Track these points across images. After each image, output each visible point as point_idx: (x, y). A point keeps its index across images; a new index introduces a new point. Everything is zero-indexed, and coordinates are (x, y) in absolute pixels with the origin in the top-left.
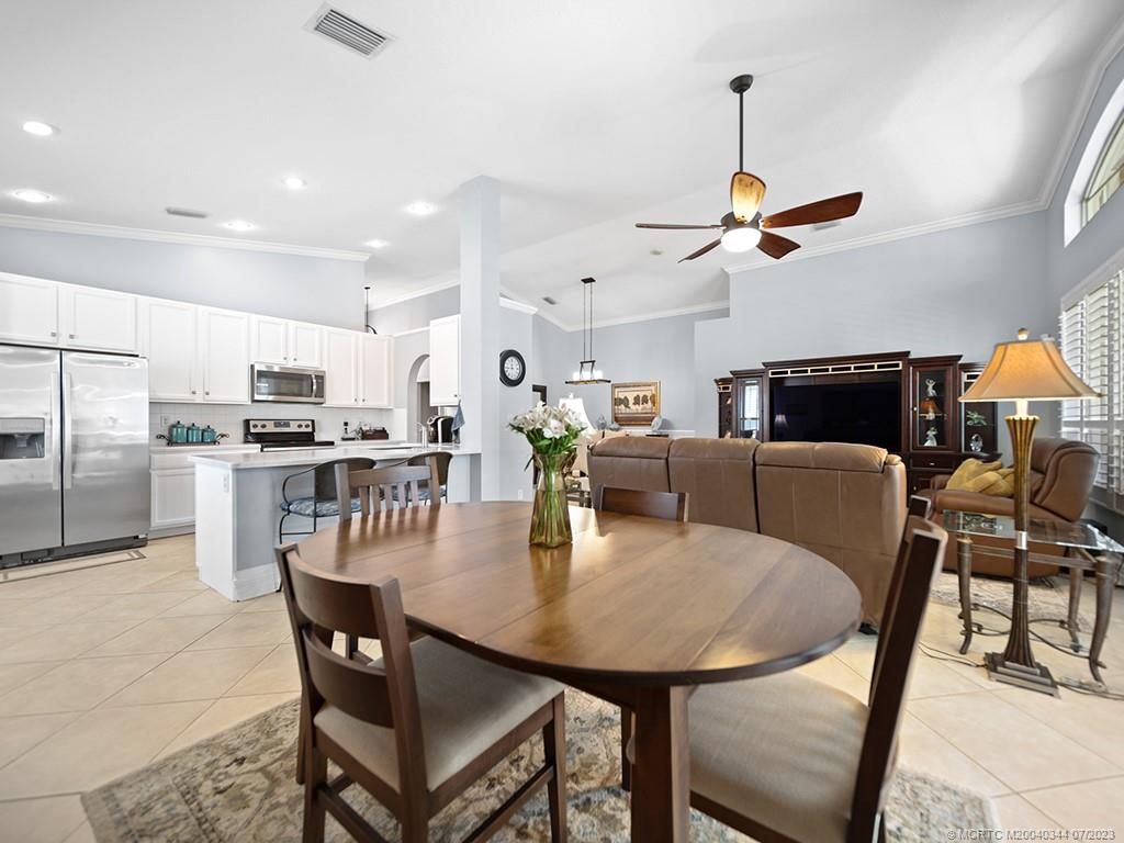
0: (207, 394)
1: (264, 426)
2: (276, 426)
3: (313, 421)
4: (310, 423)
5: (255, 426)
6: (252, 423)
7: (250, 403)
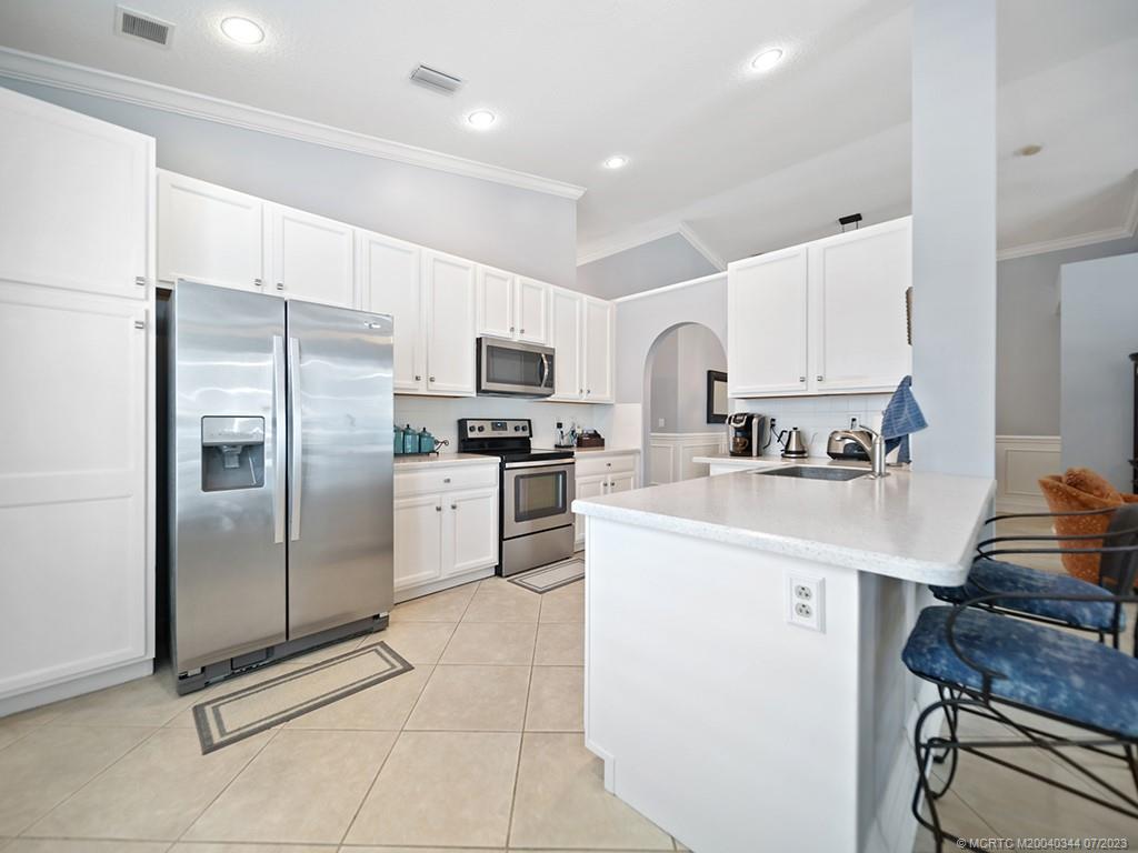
0: (432, 380)
1: (481, 429)
2: (493, 429)
3: (529, 421)
4: (526, 423)
5: (472, 429)
6: (469, 424)
7: (474, 395)
